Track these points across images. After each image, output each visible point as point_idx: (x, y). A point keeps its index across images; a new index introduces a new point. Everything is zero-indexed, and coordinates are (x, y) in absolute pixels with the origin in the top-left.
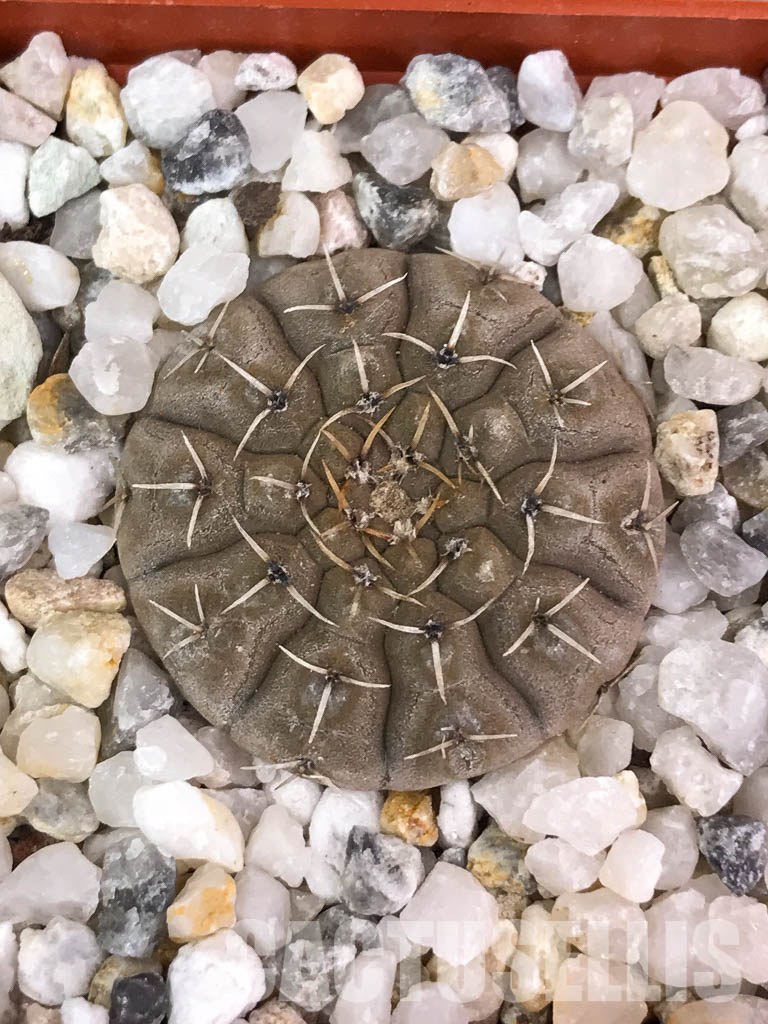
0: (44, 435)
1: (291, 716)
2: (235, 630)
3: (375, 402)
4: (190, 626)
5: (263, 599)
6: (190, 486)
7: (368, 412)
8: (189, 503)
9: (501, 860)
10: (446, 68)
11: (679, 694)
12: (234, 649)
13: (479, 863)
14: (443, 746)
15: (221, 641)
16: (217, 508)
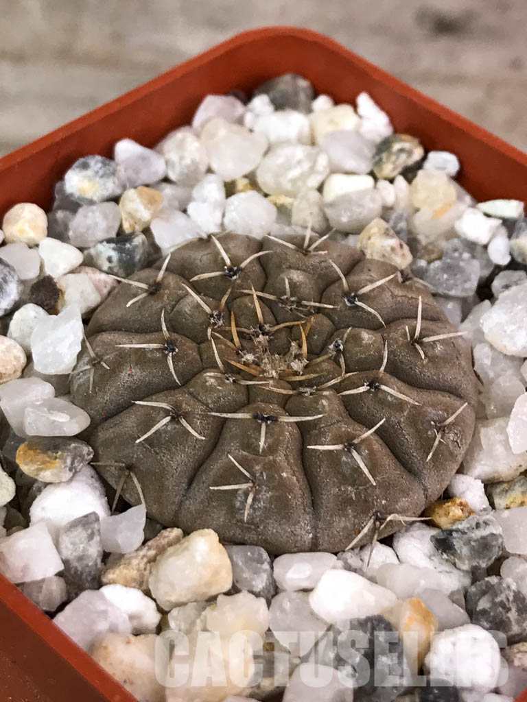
0: (51, 470)
1: (347, 490)
2: (273, 467)
3: (219, 316)
4: (244, 486)
5: (272, 435)
6: (168, 419)
7: (220, 324)
8: (177, 427)
9: (520, 489)
10: (85, 166)
11: (511, 337)
12: (281, 477)
13: (511, 503)
14: (439, 437)
15: (271, 478)
16: (195, 418)
